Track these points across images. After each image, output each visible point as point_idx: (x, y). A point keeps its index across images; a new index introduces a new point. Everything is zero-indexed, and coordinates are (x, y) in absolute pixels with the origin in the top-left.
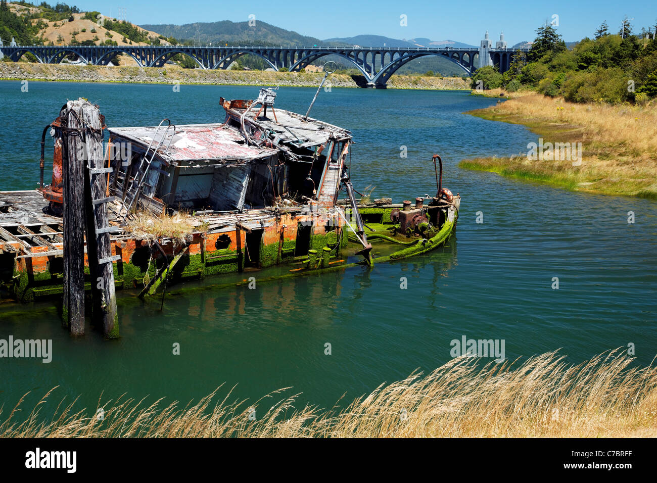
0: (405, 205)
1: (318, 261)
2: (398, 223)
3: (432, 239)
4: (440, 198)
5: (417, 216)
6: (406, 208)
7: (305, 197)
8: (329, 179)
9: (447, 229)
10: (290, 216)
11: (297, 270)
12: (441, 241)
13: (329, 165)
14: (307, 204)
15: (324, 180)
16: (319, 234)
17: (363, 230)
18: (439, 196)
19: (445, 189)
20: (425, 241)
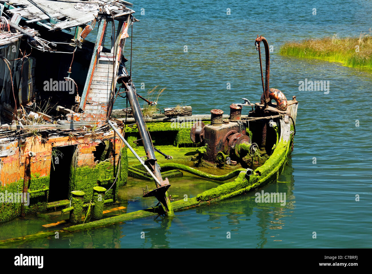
0: (214, 116)
1: (86, 208)
2: (202, 144)
3: (261, 169)
4: (266, 104)
5: (233, 133)
6: (216, 121)
7: (62, 107)
8: (99, 79)
9: (281, 152)
10: (40, 138)
11: (53, 224)
12: (273, 172)
13: (99, 57)
14: (65, 118)
15: (91, 80)
16: (85, 165)
17: (154, 157)
18: (265, 101)
19: (274, 89)
20: (249, 172)
